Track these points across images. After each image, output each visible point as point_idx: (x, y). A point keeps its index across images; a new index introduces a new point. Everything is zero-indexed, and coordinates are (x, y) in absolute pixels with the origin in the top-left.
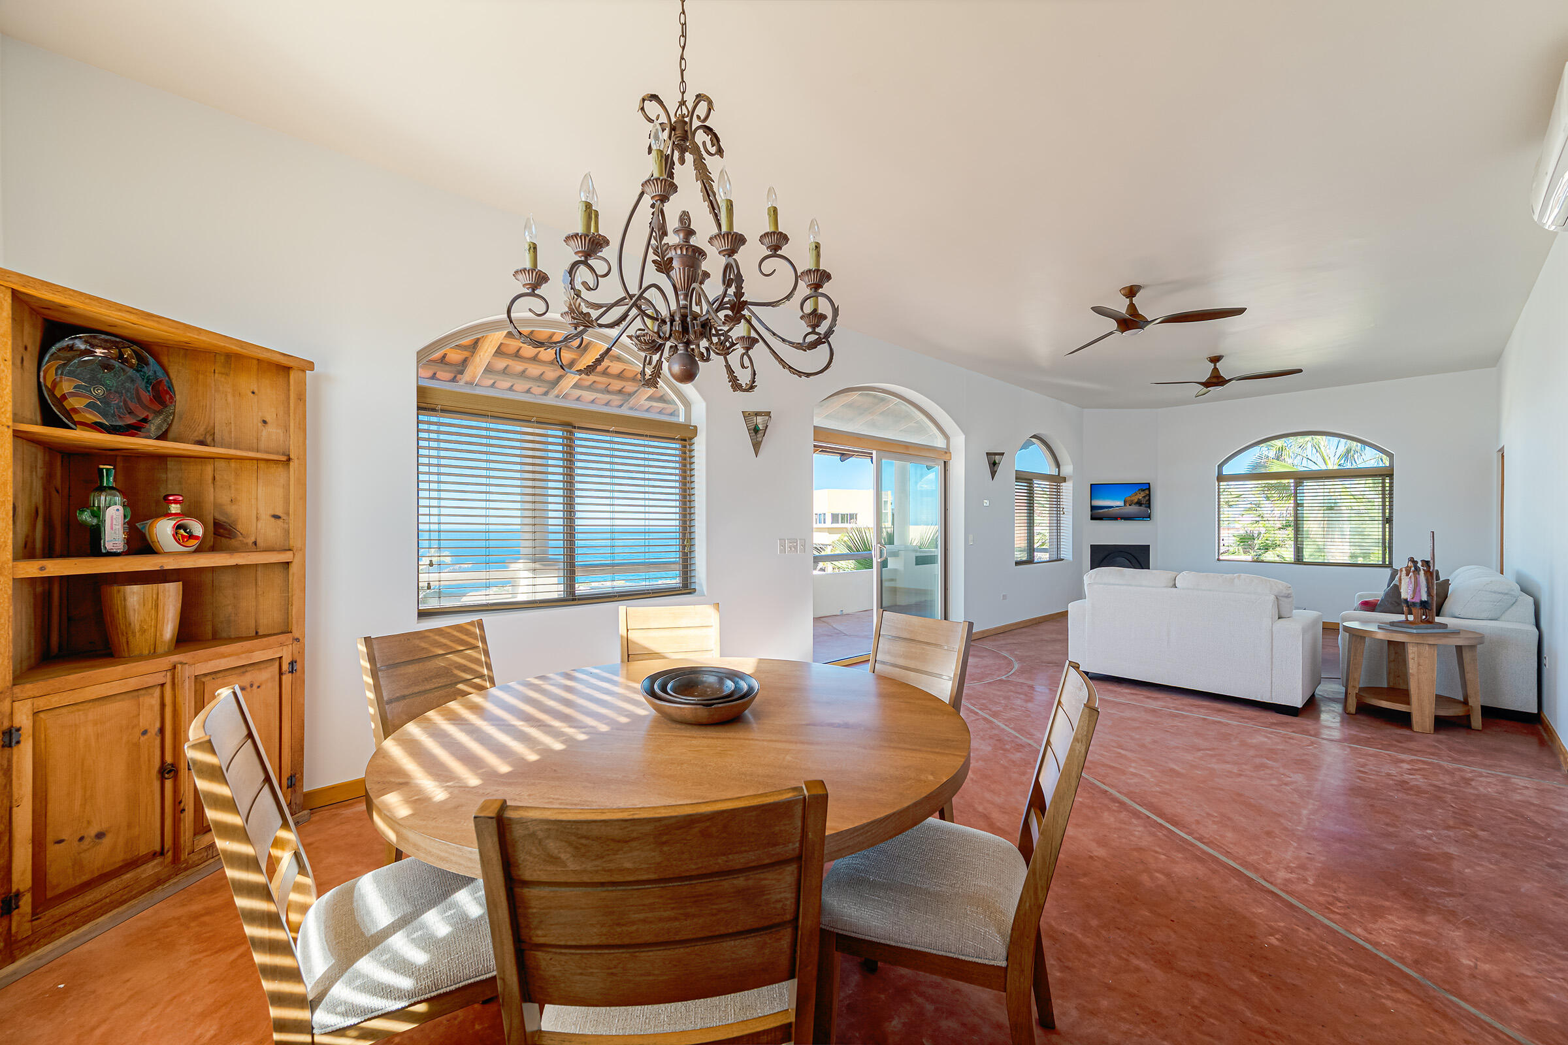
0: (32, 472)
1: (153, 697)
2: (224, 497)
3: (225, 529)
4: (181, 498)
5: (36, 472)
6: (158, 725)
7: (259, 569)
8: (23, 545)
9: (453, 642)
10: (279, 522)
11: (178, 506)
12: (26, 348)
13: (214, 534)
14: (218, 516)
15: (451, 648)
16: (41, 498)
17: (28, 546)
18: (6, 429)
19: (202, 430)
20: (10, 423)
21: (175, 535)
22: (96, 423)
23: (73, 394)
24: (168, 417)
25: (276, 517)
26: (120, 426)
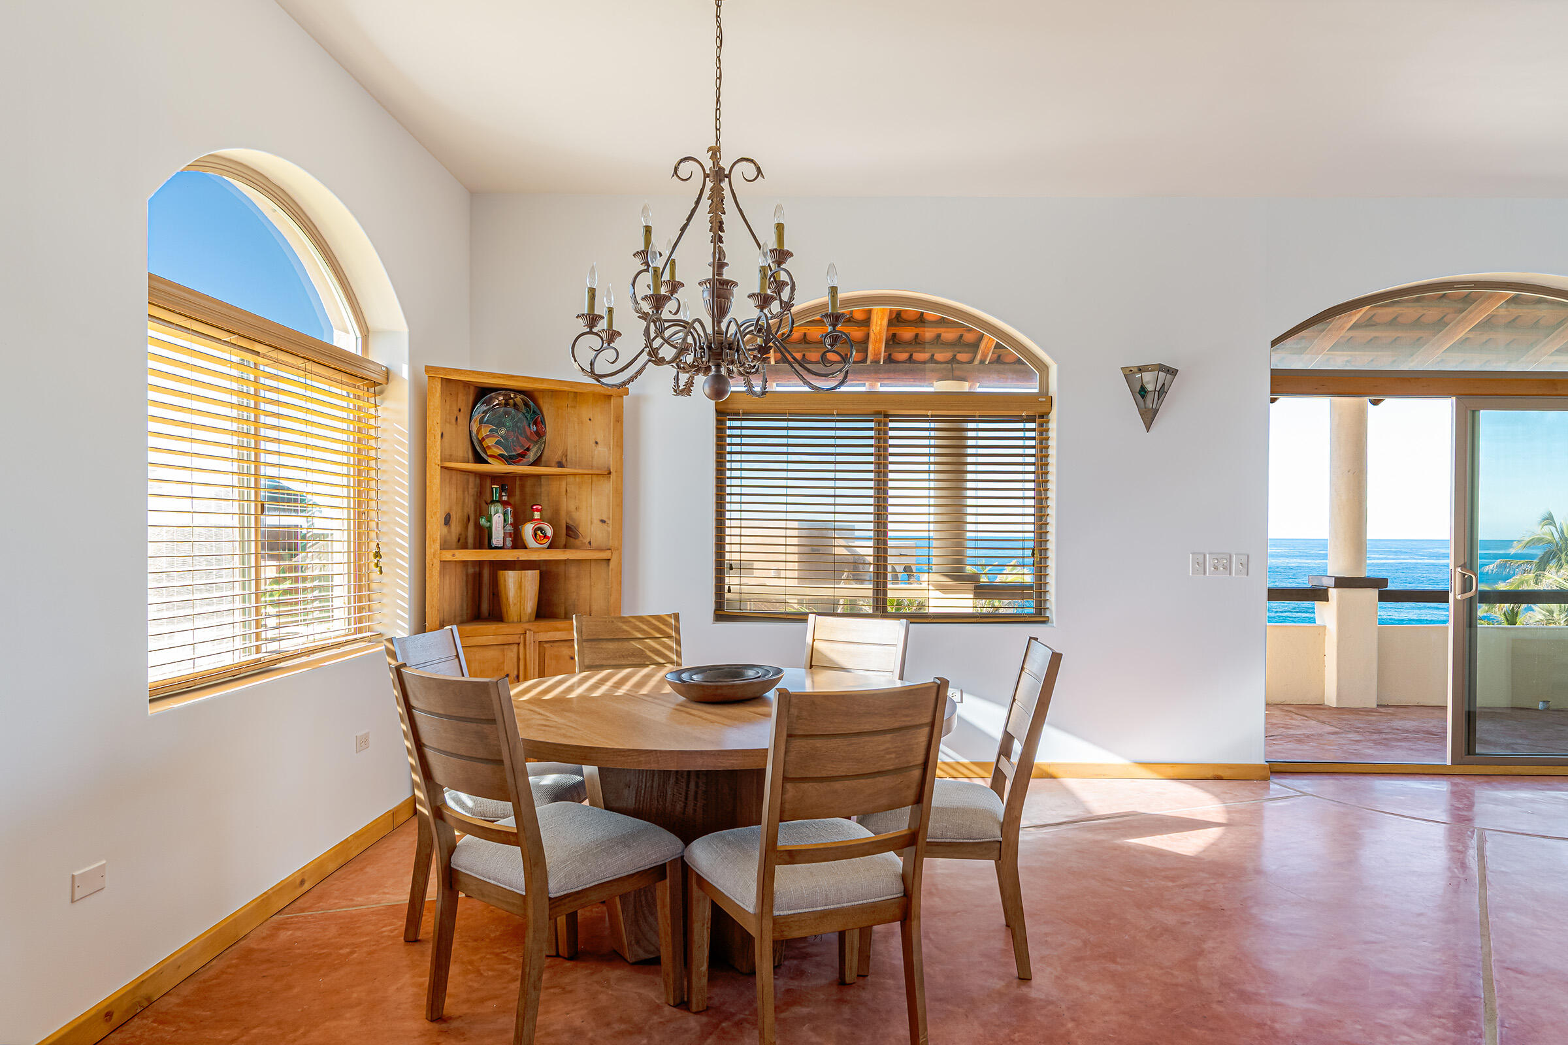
0: (464, 492)
1: (513, 651)
2: (572, 507)
3: (572, 531)
4: (540, 507)
5: (468, 491)
6: (516, 673)
7: (593, 564)
8: (457, 540)
9: (652, 629)
10: (605, 525)
11: (539, 513)
12: (460, 410)
13: (566, 535)
14: (569, 521)
15: (650, 634)
16: (473, 509)
17: (461, 541)
18: (437, 466)
19: (560, 453)
20: (439, 463)
21: (535, 535)
22: (500, 455)
23: (487, 436)
24: (541, 445)
25: (603, 521)
26: (514, 455)
